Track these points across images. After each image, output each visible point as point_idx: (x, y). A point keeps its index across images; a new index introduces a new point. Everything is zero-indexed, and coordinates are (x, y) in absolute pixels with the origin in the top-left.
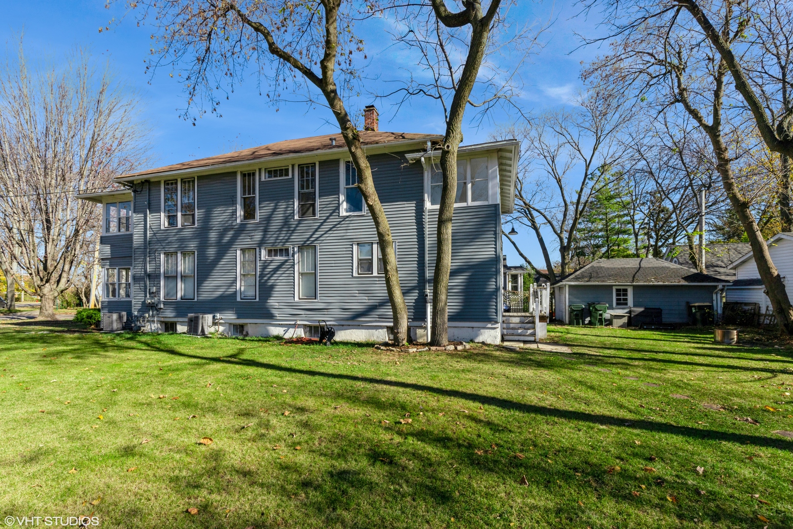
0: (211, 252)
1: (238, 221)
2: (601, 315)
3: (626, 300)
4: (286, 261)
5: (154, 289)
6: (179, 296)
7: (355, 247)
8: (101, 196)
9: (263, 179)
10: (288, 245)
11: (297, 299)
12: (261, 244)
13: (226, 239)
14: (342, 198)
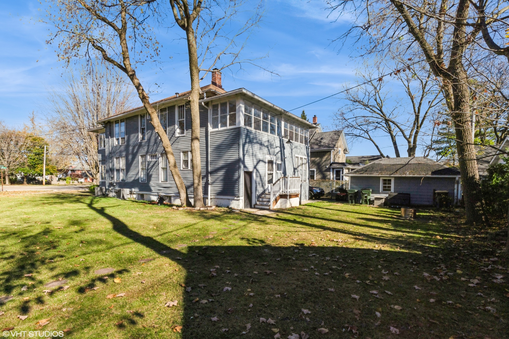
0: (130, 157)
1: (139, 141)
2: (366, 197)
3: (390, 187)
4: (156, 162)
5: (112, 176)
6: (121, 179)
7: (182, 154)
8: (98, 130)
9: (148, 118)
10: (157, 153)
11: (160, 182)
12: (147, 152)
13: (135, 150)
14: (176, 126)
